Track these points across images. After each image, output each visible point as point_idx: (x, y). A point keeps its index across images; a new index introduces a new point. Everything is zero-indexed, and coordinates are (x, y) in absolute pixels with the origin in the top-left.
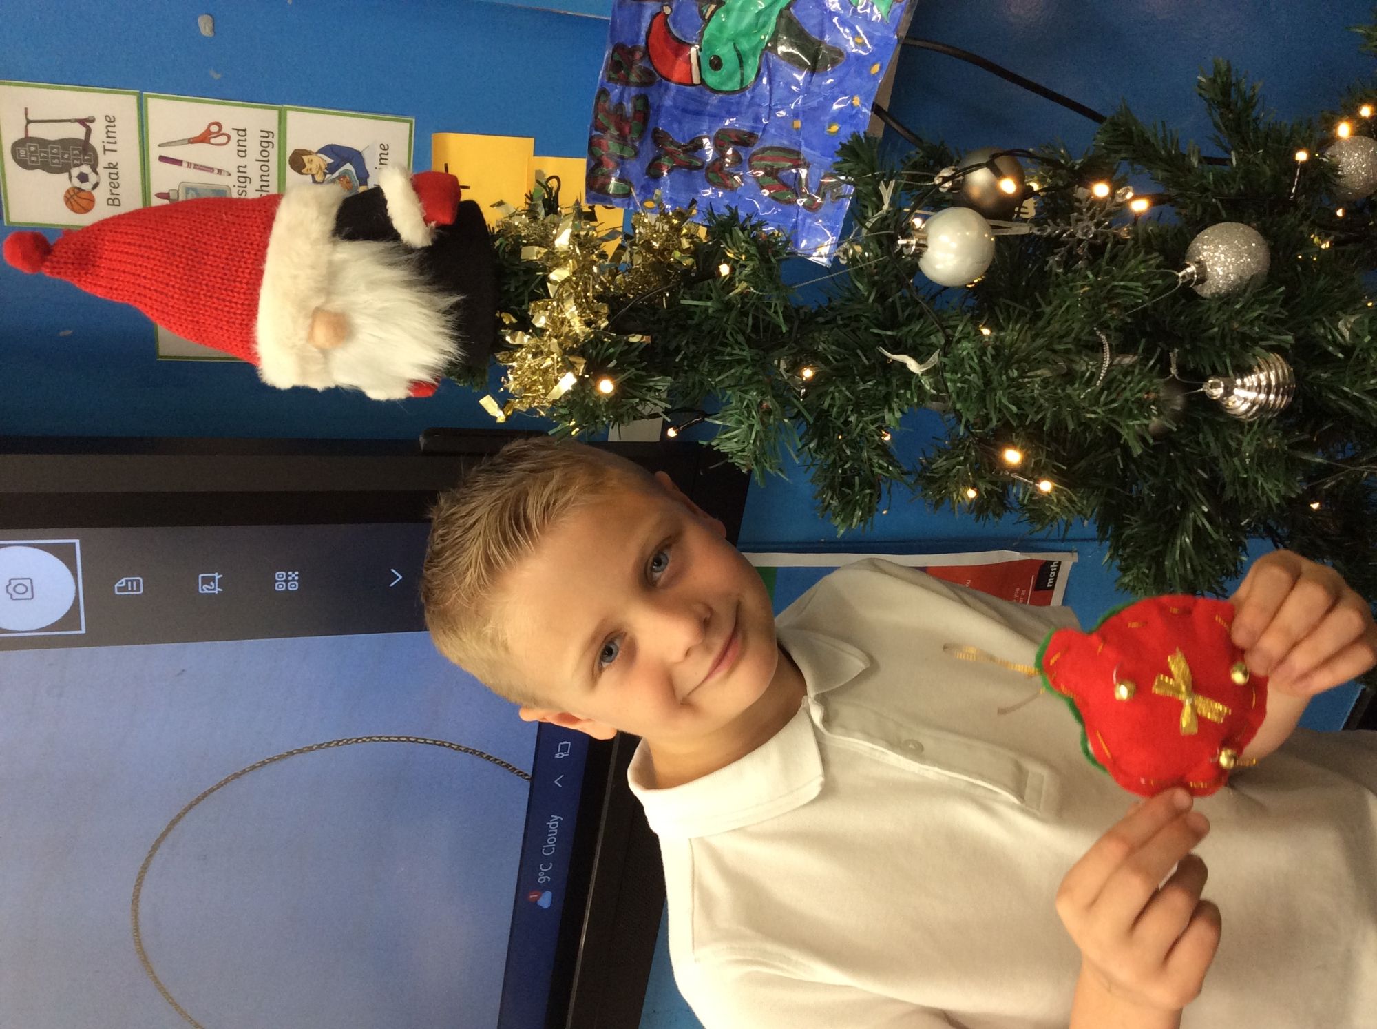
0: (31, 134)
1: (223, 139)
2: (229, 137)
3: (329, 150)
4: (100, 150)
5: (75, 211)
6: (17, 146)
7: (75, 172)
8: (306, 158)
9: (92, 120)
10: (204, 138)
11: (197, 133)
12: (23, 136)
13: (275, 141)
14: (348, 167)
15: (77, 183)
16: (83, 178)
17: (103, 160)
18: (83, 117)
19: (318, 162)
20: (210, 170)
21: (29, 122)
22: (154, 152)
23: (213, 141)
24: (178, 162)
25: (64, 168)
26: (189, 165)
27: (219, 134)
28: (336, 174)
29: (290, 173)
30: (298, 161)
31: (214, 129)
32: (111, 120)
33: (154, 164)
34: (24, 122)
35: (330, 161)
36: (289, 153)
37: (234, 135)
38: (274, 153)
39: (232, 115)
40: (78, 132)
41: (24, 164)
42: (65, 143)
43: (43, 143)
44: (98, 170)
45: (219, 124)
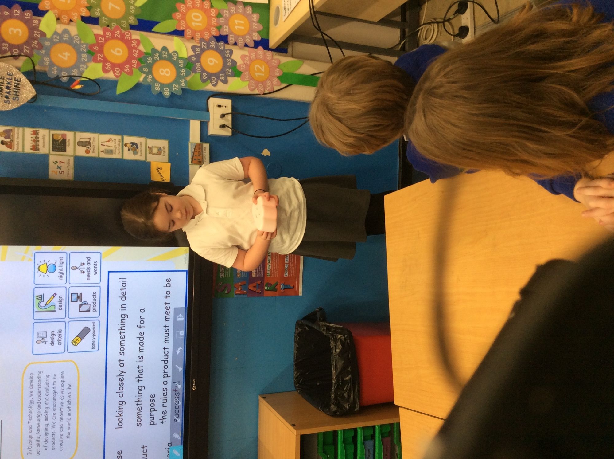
0: (81, 140)
1: (112, 141)
2: (113, 140)
3: (132, 143)
4: (92, 143)
5: (87, 153)
6: (78, 142)
7: (87, 147)
8: (127, 144)
9: (91, 138)
10: (109, 141)
11: (108, 140)
12: (79, 140)
13: (121, 141)
14: (135, 146)
15: (87, 149)
16: (88, 148)
17: (92, 145)
18: (89, 137)
19: (129, 145)
20: (109, 146)
21: (80, 138)
22: (100, 144)
23: (111, 141)
24: (104, 145)
25: (85, 146)
26: (106, 146)
27: (111, 140)
28: (133, 147)
29: (124, 146)
30: (126, 145)
31: (110, 139)
32: (94, 138)
33: (100, 146)
34: (79, 138)
35: (131, 145)
36: (124, 143)
37: (114, 140)
38: (121, 143)
39: (114, 137)
40: (88, 140)
41: (79, 145)
42: (86, 142)
43: (82, 142)
44: (91, 146)
45: (111, 139)
